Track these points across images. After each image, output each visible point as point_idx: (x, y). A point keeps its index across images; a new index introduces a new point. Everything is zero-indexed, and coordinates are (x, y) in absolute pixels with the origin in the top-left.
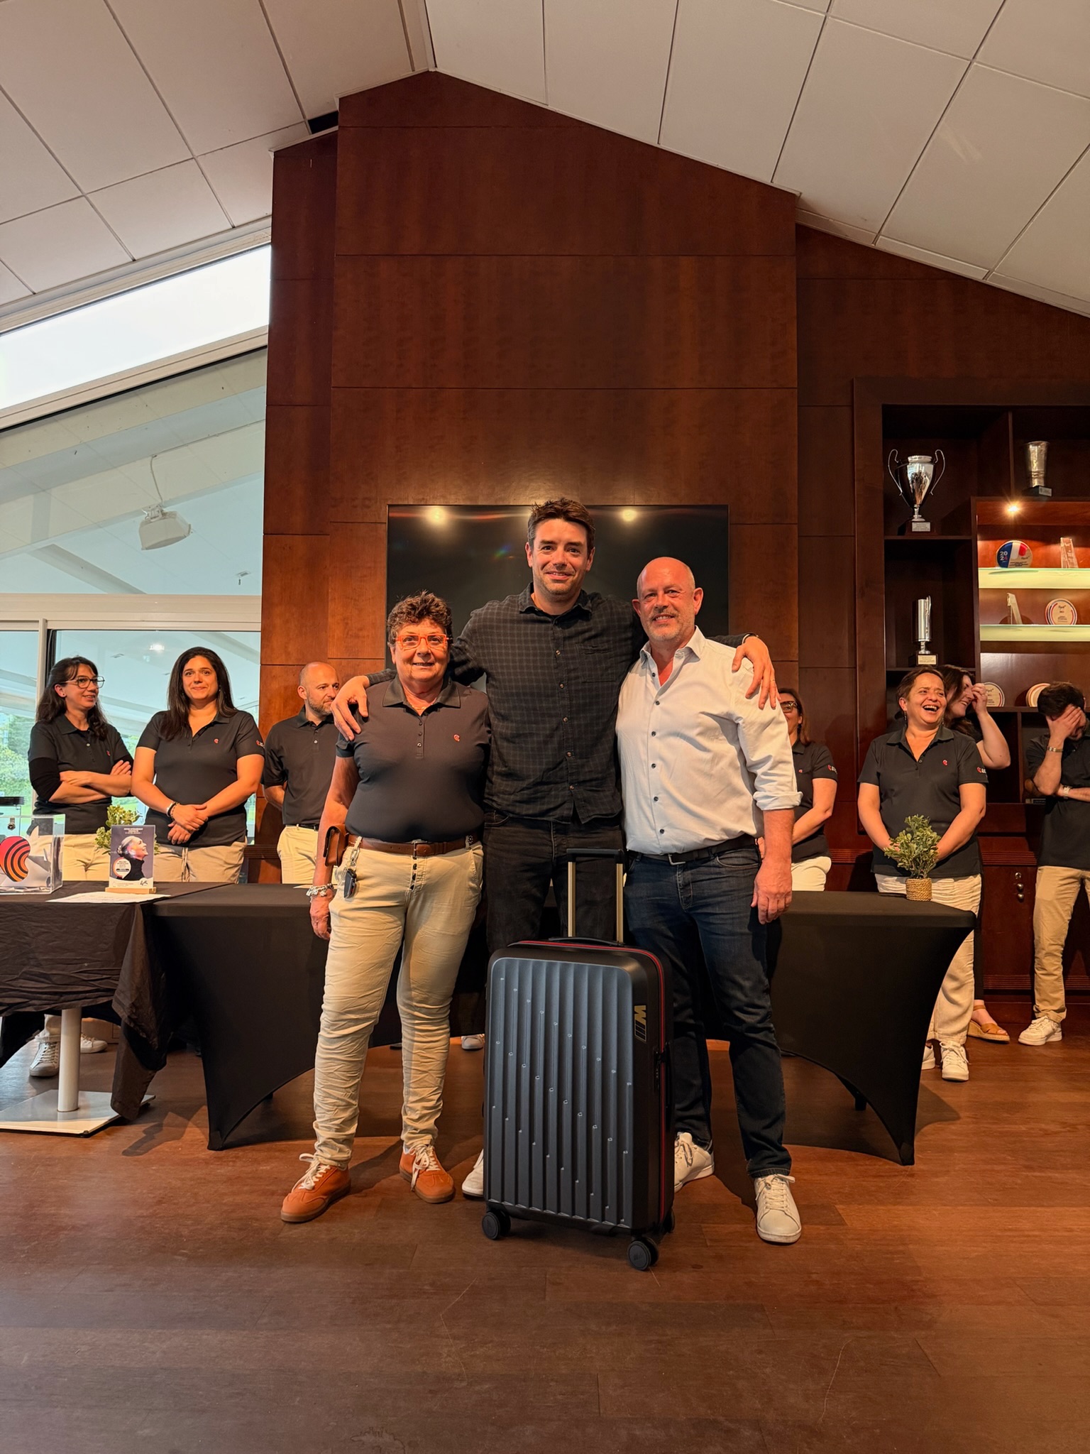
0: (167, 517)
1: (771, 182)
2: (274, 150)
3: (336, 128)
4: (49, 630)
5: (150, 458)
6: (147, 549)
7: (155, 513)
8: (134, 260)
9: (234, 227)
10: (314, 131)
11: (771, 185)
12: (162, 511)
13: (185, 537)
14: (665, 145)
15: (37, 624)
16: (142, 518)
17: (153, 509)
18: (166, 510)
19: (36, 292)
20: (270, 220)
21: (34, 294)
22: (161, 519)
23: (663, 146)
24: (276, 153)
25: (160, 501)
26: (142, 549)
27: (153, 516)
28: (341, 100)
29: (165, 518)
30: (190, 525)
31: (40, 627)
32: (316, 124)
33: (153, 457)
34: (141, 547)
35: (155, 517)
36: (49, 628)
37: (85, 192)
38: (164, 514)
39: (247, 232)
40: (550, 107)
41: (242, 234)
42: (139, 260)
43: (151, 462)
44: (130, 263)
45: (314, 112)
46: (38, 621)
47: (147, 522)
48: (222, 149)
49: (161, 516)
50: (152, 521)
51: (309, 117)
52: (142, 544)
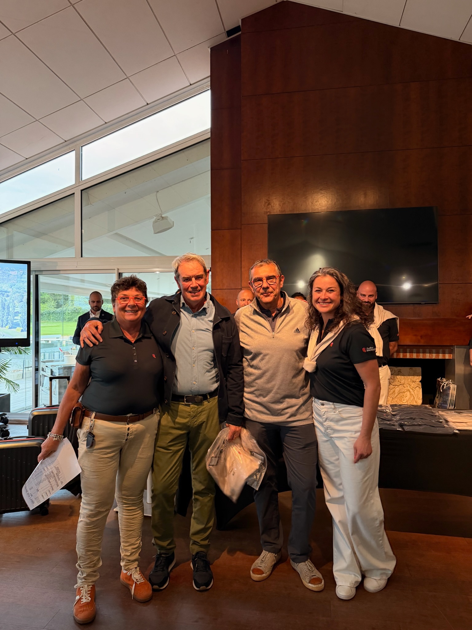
0: (164, 219)
1: (459, 40)
2: (210, 47)
3: (240, 33)
4: (120, 273)
5: (156, 193)
6: (156, 233)
7: (159, 218)
8: (148, 104)
9: (191, 85)
10: (228, 36)
11: (459, 41)
12: (162, 216)
13: (172, 227)
14: (403, 26)
15: (114, 270)
16: (154, 220)
17: (158, 216)
18: (163, 216)
19: (106, 122)
20: (209, 79)
21: (106, 123)
22: (161, 220)
23: (402, 27)
24: (211, 49)
25: (161, 212)
26: (154, 234)
27: (158, 219)
28: (242, 20)
29: (163, 220)
30: (173, 222)
31: (116, 271)
32: (229, 33)
33: (157, 192)
34: (153, 233)
35: (159, 219)
36: (119, 272)
37: (128, 76)
38: (163, 218)
39: (197, 86)
40: (345, 12)
41: (194, 87)
42: (150, 104)
43: (156, 195)
44: (146, 105)
45: (229, 26)
46: (115, 269)
47: (155, 222)
48: (187, 49)
49: (161, 218)
50: (158, 221)
51: (227, 30)
52: (154, 231)
